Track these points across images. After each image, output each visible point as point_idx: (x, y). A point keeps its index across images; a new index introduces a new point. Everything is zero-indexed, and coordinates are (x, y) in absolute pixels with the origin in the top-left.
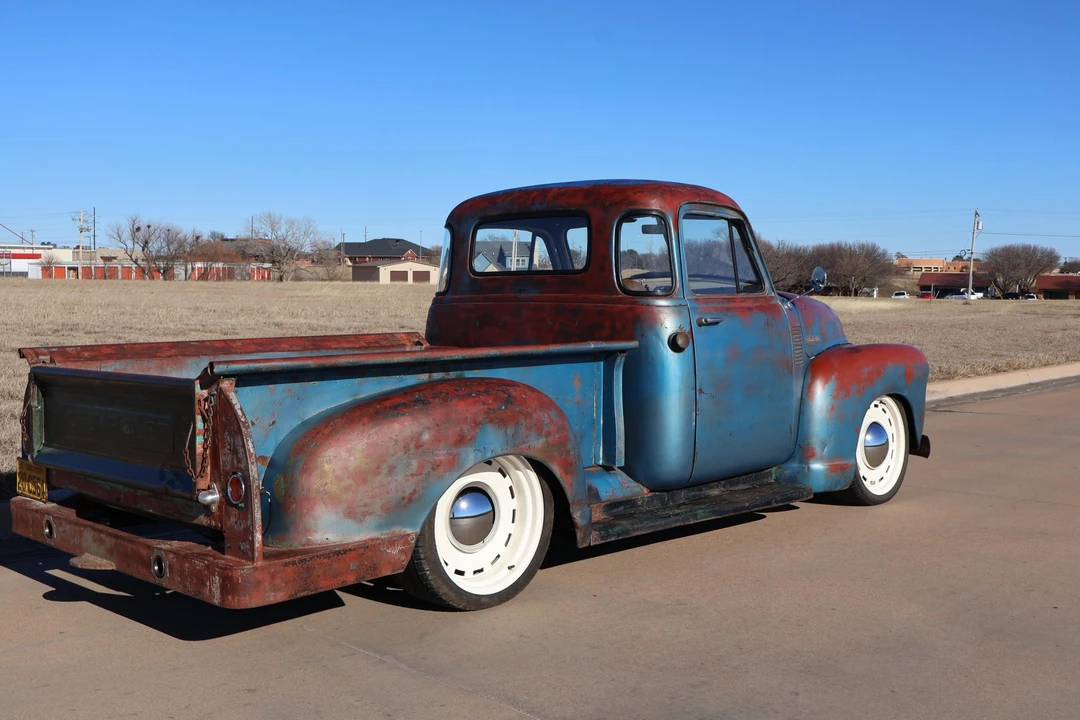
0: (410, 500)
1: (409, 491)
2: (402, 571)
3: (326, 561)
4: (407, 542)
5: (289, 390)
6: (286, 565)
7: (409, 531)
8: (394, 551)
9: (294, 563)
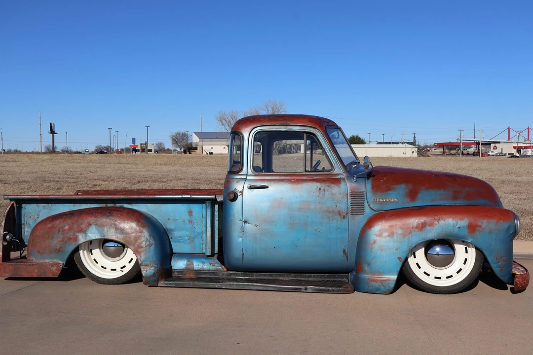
0: (59, 250)
1: (58, 247)
2: (56, 277)
3: (25, 267)
4: (59, 266)
5: (45, 207)
6: (10, 265)
7: (61, 262)
8: (54, 269)
9: (12, 265)
